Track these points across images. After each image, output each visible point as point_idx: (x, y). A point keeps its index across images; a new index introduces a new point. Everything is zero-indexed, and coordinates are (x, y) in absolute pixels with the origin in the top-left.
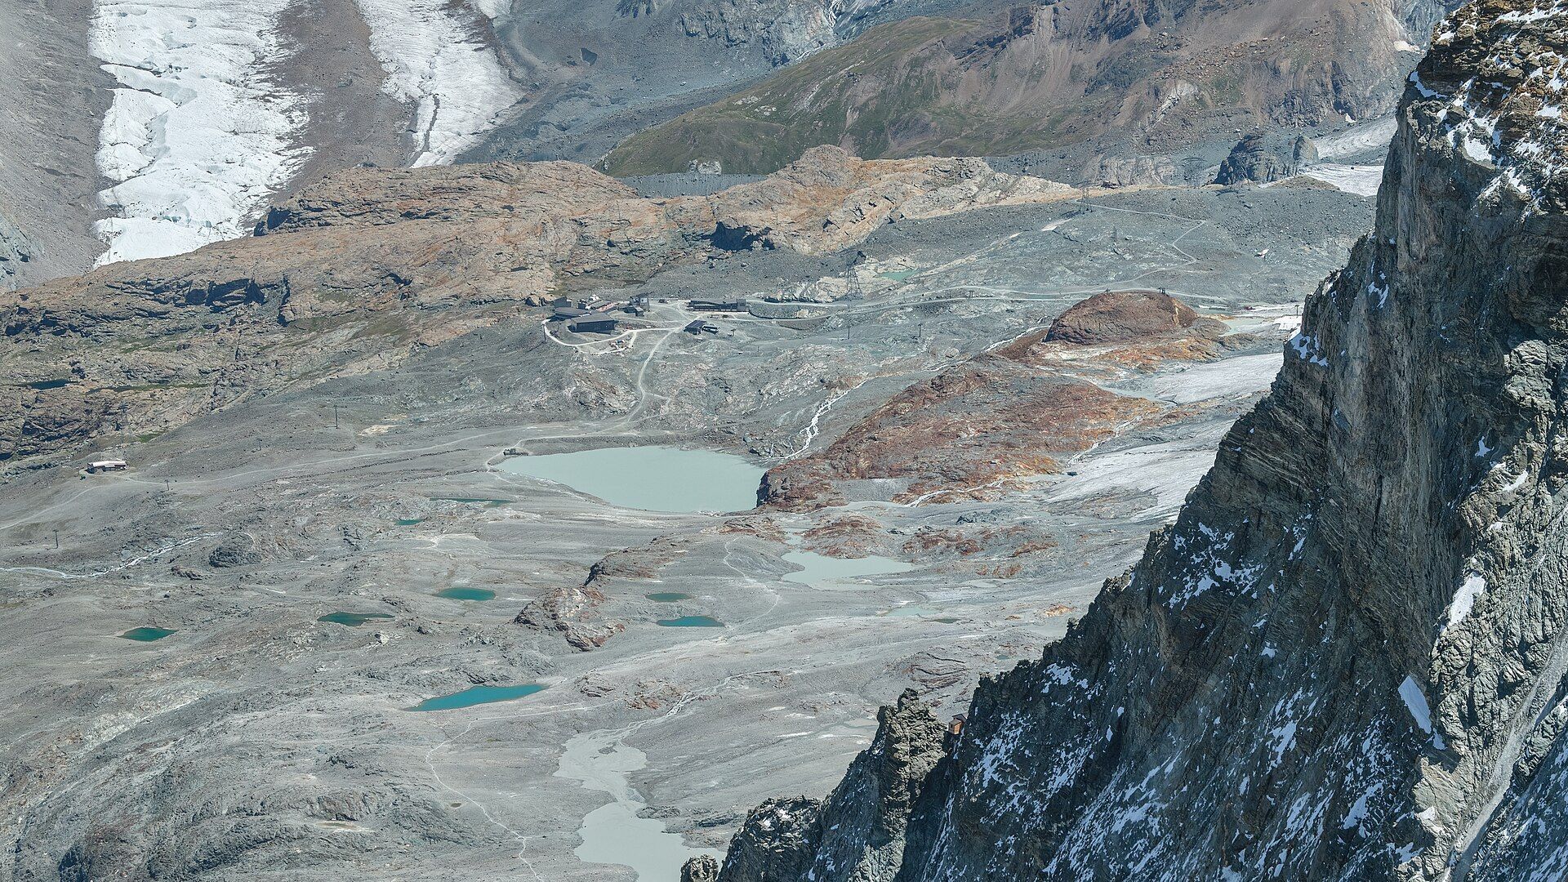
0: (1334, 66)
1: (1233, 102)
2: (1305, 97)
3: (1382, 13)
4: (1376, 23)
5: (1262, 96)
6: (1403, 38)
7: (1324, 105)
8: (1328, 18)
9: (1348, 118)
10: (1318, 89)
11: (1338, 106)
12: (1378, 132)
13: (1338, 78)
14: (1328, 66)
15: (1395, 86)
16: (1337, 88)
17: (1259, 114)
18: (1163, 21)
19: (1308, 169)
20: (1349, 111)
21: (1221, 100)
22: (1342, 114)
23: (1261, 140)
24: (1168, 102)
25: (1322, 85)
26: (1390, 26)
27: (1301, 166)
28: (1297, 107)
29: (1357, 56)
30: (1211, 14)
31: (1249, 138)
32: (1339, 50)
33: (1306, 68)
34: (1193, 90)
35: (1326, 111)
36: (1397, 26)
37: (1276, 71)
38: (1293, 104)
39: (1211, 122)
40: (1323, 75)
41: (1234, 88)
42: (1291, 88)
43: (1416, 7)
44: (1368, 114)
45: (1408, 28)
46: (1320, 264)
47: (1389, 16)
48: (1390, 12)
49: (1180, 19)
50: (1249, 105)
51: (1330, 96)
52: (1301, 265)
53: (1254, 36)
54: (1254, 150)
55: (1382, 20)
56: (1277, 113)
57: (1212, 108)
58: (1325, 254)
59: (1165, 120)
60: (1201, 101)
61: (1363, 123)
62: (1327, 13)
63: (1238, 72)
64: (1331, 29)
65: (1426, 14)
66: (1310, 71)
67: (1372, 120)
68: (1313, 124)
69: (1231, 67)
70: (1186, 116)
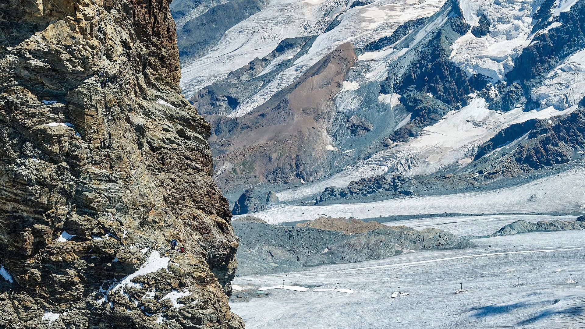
0: (297, 157)
1: (250, 172)
2: (282, 171)
3: (322, 132)
4: (318, 136)
5: (263, 170)
6: (331, 144)
7: (291, 174)
8: (296, 134)
9: (302, 181)
10: (289, 167)
11: (297, 175)
12: (314, 188)
13: (298, 162)
14: (294, 157)
15: (325, 166)
16: (297, 167)
17: (261, 178)
18: (223, 133)
19: (272, 207)
20: (302, 177)
21: (244, 171)
22: (300, 178)
23: (252, 193)
24: (220, 171)
25: (291, 165)
26: (325, 138)
27: (269, 205)
28: (279, 175)
29: (307, 152)
30: (245, 131)
31: (247, 191)
32: (299, 149)
33: (284, 157)
34: (232, 166)
35: (292, 177)
36: (328, 138)
37: (270, 158)
38: (277, 174)
39: (239, 181)
40: (291, 161)
41: (251, 165)
42: (276, 166)
43: (338, 130)
44: (311, 179)
45: (333, 139)
46: (253, 258)
47: (325, 133)
48: (325, 132)
49: (231, 133)
50: (257, 173)
51: (294, 170)
52: (244, 258)
53: (263, 141)
54: (249, 197)
55: (322, 135)
56: (269, 177)
57: (240, 175)
58: (256, 253)
59: (218, 179)
60: (235, 171)
61: (309, 183)
62: (296, 132)
63: (253, 158)
64: (297, 139)
65: (342, 133)
66: (285, 159)
67: (313, 182)
68: (286, 183)
69: (250, 156)
70: (227, 178)
